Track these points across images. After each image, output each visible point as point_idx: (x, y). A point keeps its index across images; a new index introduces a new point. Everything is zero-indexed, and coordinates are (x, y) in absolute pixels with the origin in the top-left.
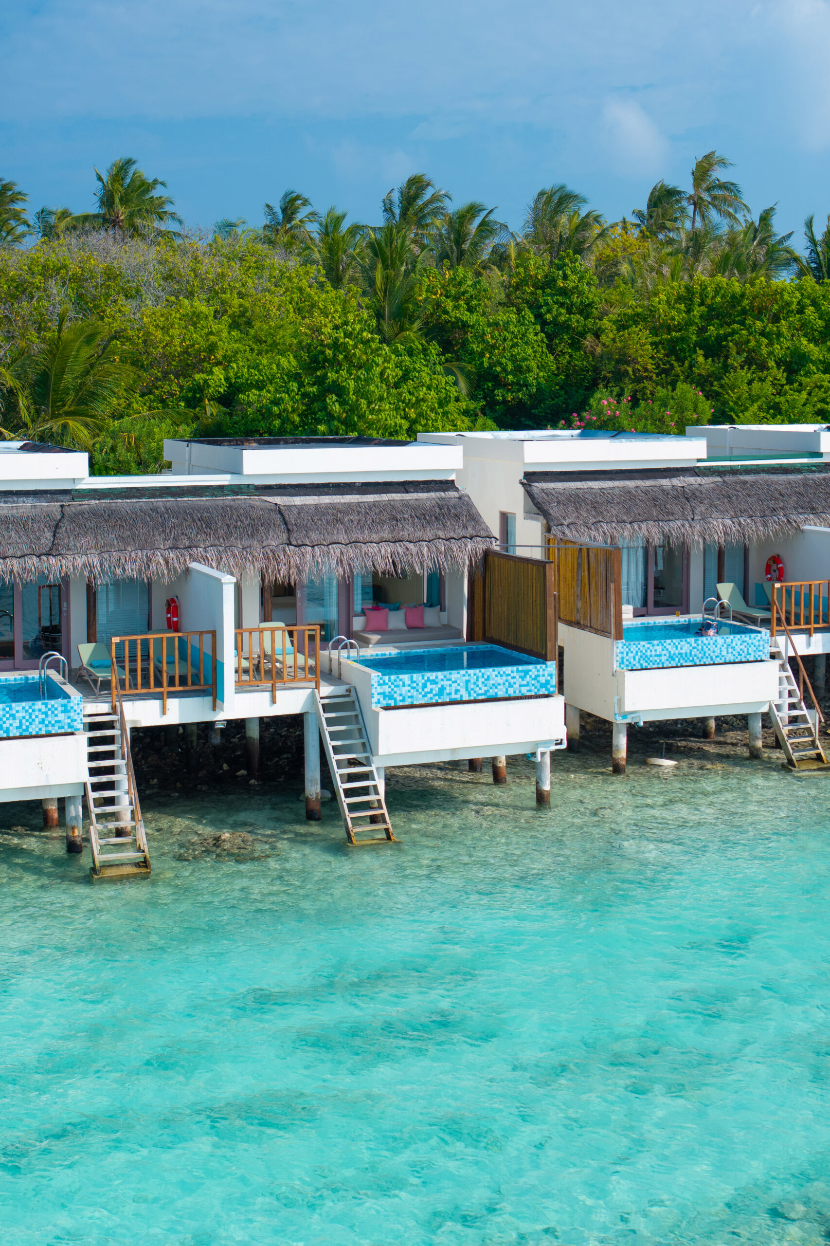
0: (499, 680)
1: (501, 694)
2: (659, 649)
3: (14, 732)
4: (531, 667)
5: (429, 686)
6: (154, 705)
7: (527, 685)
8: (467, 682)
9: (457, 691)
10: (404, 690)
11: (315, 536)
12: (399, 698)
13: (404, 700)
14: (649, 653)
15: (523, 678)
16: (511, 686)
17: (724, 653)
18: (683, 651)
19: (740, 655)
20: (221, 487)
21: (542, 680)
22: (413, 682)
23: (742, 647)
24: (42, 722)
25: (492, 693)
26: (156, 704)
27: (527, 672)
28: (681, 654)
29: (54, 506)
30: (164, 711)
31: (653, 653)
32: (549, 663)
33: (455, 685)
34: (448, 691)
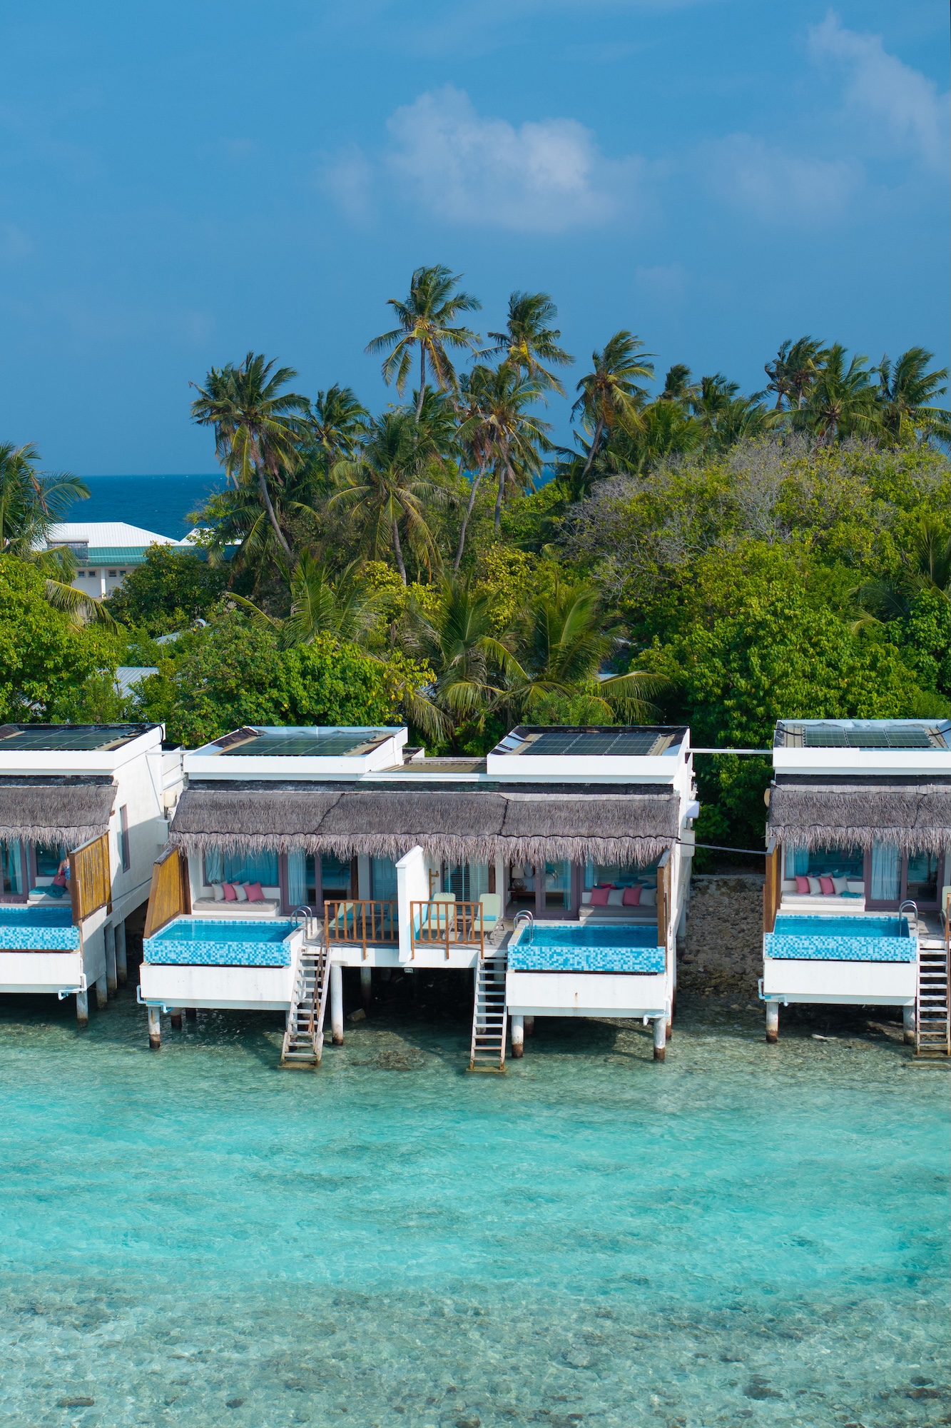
0: (615, 957)
1: (616, 969)
2: (807, 943)
3: (245, 962)
4: (643, 950)
5: (556, 957)
6: (357, 952)
7: (640, 963)
8: (588, 956)
9: (579, 963)
10: (535, 958)
11: (523, 829)
12: (530, 964)
13: (534, 966)
14: (796, 946)
15: (636, 958)
16: (625, 963)
17: (871, 951)
18: (830, 947)
19: (886, 954)
20: (472, 784)
21: (654, 961)
22: (542, 952)
23: (890, 948)
24: (263, 957)
25: (609, 967)
26: (358, 951)
27: (640, 953)
28: (828, 949)
29: (334, 794)
30: (364, 957)
31: (801, 946)
32: (659, 948)
33: (577, 958)
34: (571, 962)
